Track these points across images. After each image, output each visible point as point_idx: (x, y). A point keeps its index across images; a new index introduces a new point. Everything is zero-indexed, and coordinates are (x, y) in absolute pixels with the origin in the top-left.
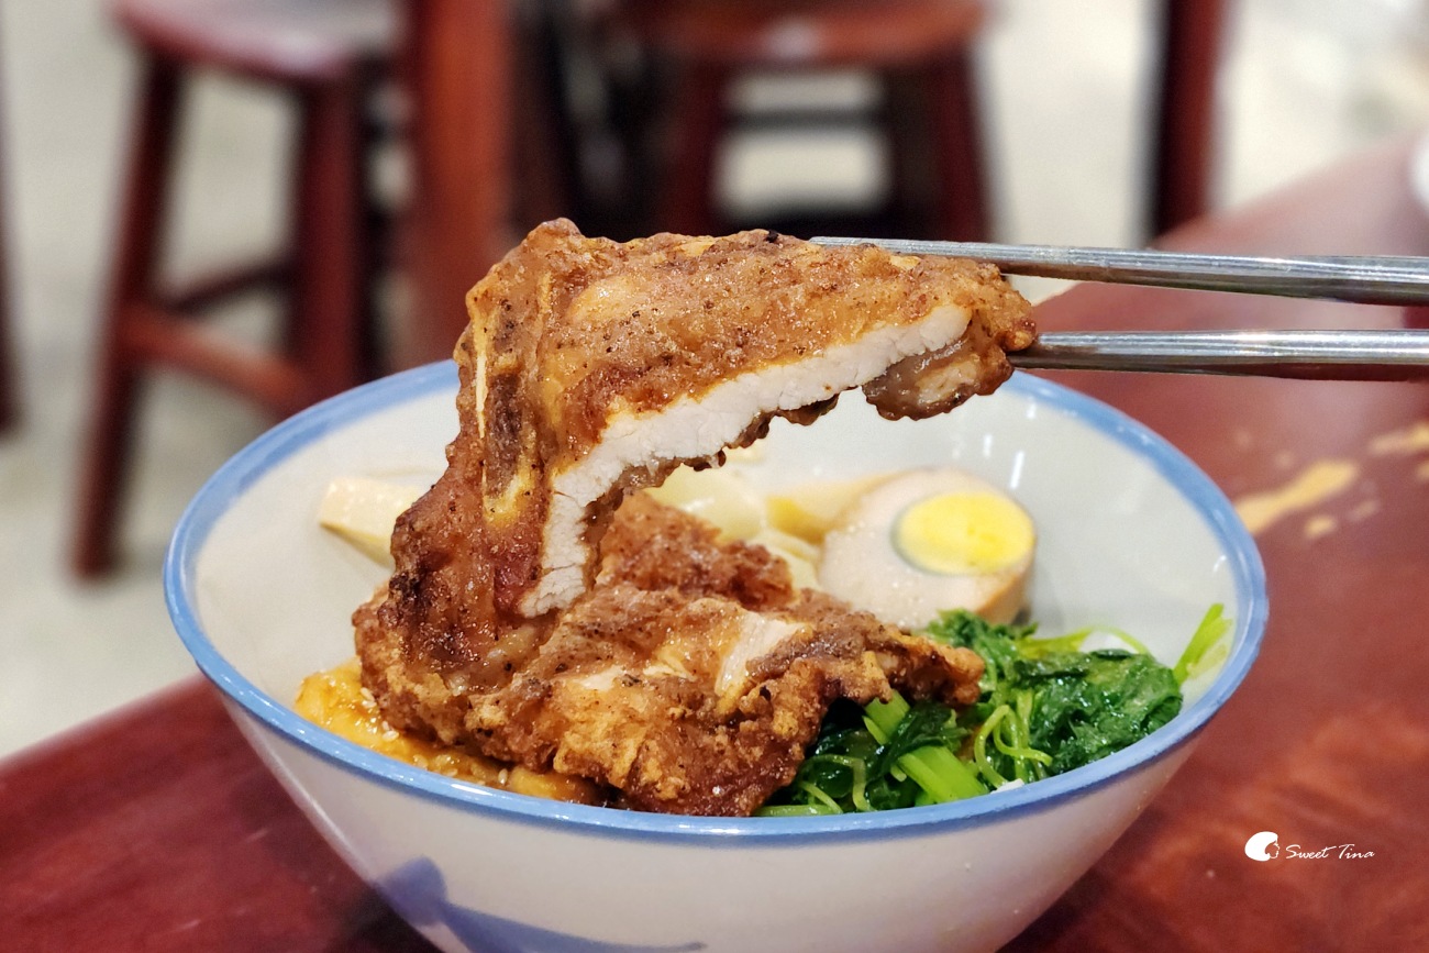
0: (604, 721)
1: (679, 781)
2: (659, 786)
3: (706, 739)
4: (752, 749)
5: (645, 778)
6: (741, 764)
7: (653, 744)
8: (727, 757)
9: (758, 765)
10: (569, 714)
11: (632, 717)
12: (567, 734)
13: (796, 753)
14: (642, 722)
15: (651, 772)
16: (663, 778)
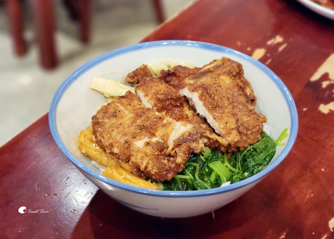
0: (140, 155)
1: (156, 170)
2: (151, 171)
3: (163, 161)
4: (172, 164)
5: (148, 170)
6: (170, 167)
7: (150, 162)
8: (167, 166)
9: (174, 168)
10: (132, 153)
11: (146, 155)
12: (132, 157)
13: (182, 166)
14: (148, 156)
15: (150, 168)
16: (152, 170)
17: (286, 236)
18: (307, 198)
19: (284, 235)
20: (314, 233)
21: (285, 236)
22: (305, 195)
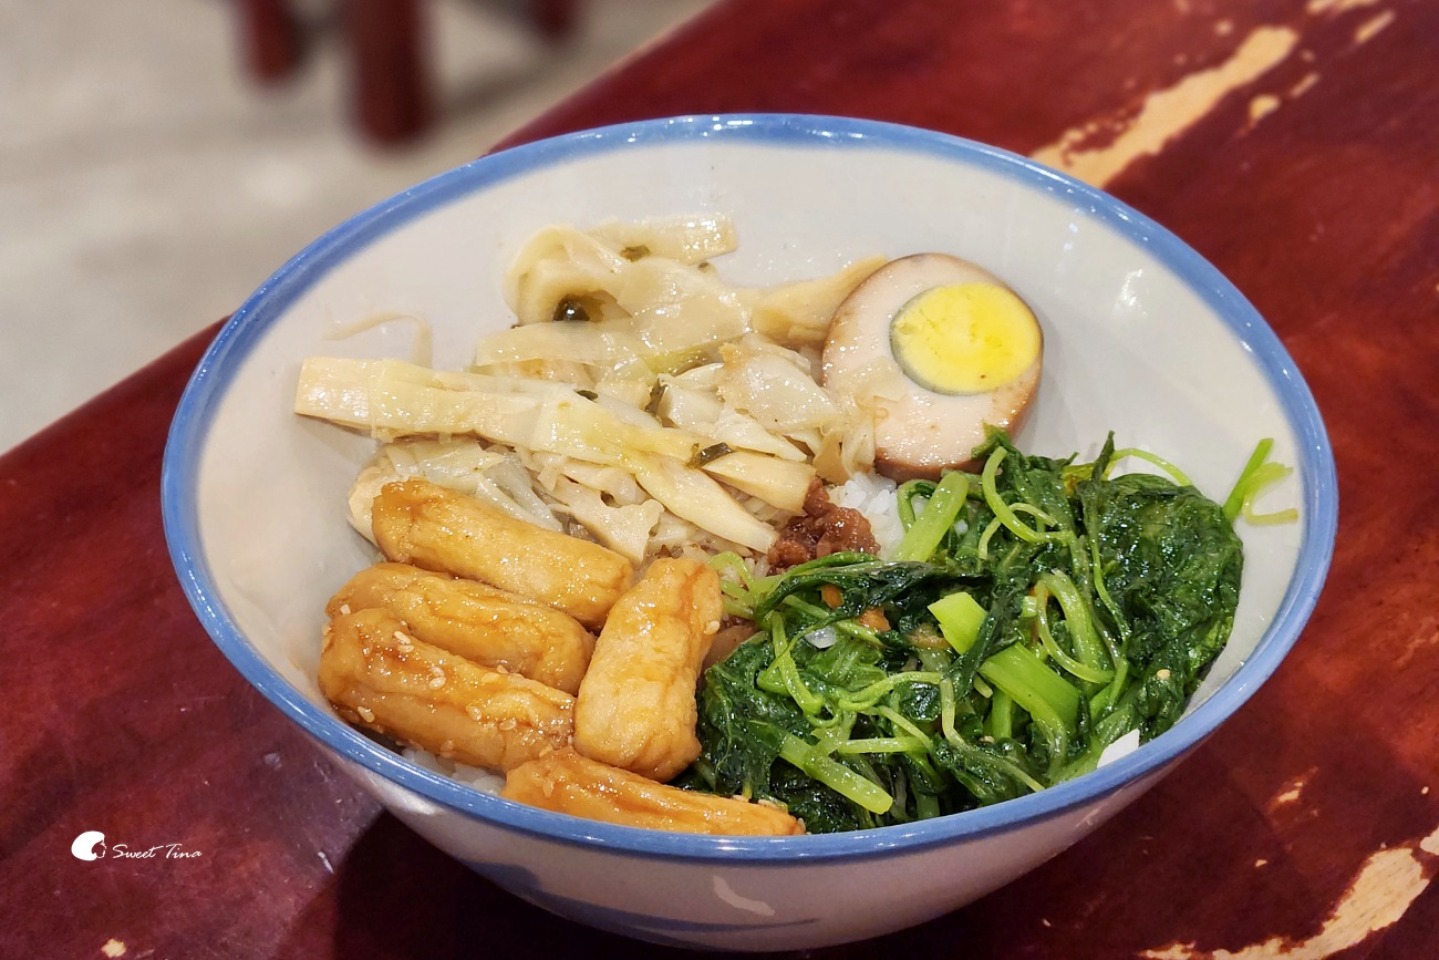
17: (1304, 793)
18: (1411, 647)
19: (1295, 788)
20: (1425, 790)
21: (1301, 796)
22: (1406, 637)
